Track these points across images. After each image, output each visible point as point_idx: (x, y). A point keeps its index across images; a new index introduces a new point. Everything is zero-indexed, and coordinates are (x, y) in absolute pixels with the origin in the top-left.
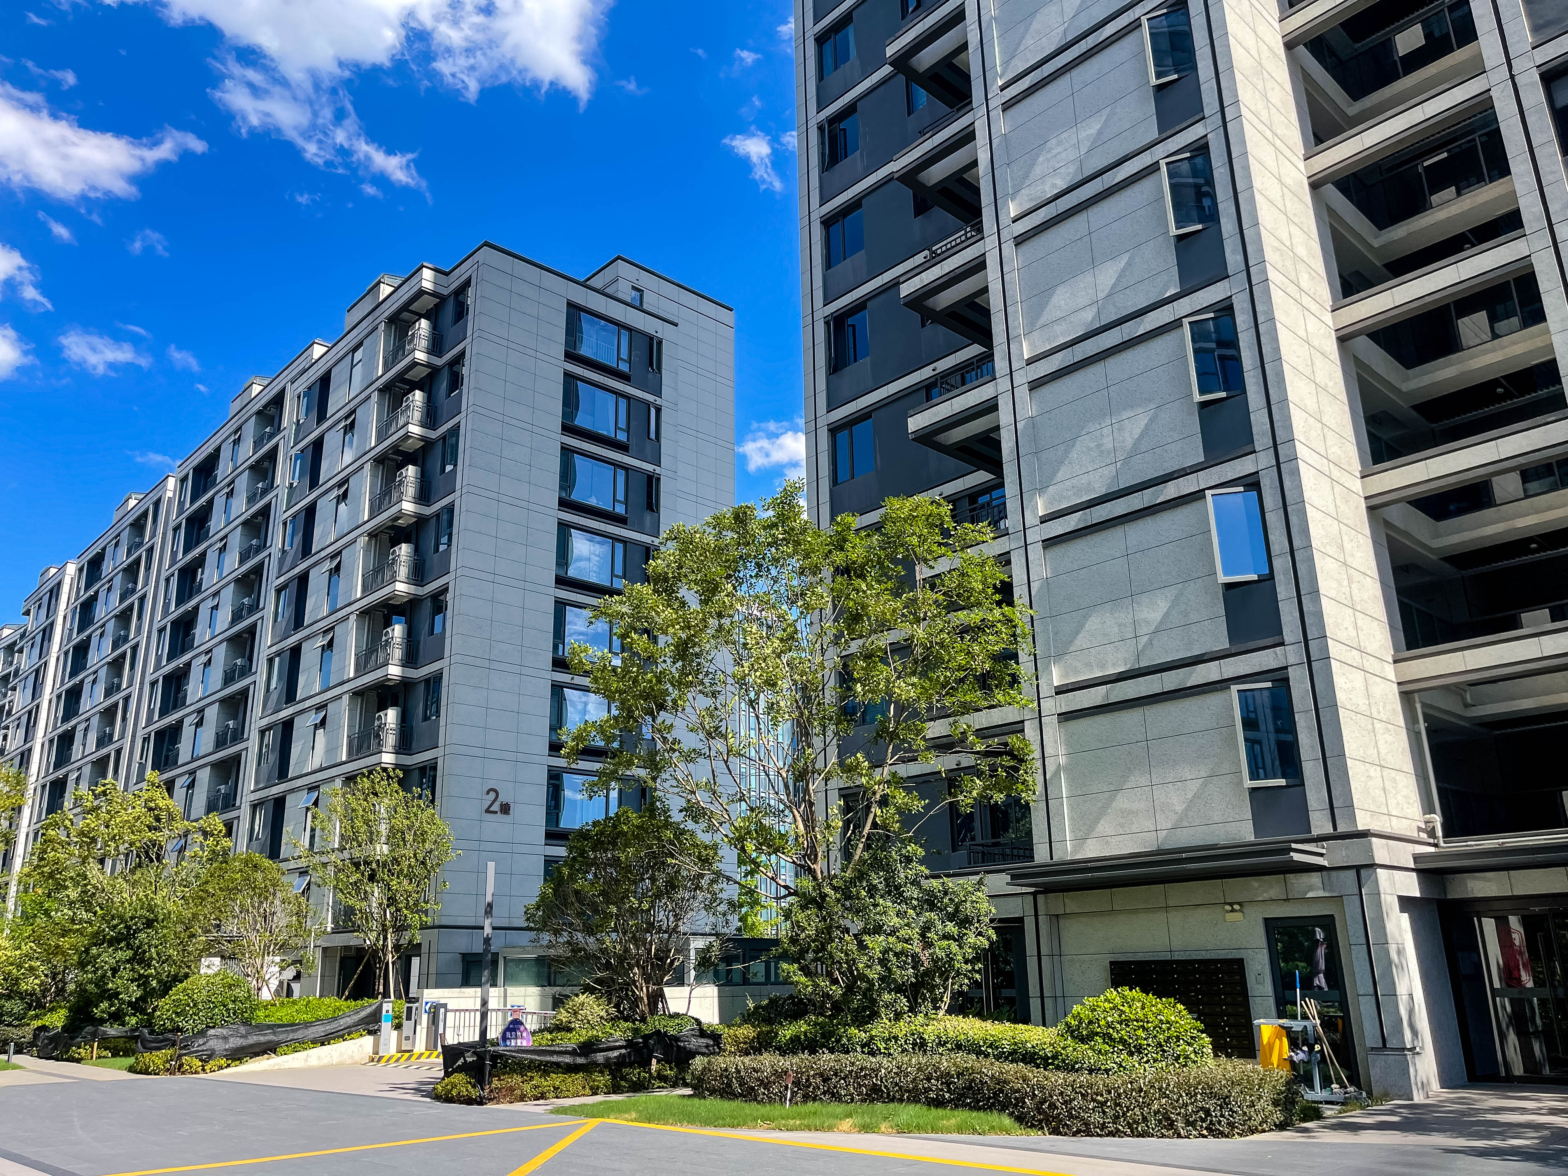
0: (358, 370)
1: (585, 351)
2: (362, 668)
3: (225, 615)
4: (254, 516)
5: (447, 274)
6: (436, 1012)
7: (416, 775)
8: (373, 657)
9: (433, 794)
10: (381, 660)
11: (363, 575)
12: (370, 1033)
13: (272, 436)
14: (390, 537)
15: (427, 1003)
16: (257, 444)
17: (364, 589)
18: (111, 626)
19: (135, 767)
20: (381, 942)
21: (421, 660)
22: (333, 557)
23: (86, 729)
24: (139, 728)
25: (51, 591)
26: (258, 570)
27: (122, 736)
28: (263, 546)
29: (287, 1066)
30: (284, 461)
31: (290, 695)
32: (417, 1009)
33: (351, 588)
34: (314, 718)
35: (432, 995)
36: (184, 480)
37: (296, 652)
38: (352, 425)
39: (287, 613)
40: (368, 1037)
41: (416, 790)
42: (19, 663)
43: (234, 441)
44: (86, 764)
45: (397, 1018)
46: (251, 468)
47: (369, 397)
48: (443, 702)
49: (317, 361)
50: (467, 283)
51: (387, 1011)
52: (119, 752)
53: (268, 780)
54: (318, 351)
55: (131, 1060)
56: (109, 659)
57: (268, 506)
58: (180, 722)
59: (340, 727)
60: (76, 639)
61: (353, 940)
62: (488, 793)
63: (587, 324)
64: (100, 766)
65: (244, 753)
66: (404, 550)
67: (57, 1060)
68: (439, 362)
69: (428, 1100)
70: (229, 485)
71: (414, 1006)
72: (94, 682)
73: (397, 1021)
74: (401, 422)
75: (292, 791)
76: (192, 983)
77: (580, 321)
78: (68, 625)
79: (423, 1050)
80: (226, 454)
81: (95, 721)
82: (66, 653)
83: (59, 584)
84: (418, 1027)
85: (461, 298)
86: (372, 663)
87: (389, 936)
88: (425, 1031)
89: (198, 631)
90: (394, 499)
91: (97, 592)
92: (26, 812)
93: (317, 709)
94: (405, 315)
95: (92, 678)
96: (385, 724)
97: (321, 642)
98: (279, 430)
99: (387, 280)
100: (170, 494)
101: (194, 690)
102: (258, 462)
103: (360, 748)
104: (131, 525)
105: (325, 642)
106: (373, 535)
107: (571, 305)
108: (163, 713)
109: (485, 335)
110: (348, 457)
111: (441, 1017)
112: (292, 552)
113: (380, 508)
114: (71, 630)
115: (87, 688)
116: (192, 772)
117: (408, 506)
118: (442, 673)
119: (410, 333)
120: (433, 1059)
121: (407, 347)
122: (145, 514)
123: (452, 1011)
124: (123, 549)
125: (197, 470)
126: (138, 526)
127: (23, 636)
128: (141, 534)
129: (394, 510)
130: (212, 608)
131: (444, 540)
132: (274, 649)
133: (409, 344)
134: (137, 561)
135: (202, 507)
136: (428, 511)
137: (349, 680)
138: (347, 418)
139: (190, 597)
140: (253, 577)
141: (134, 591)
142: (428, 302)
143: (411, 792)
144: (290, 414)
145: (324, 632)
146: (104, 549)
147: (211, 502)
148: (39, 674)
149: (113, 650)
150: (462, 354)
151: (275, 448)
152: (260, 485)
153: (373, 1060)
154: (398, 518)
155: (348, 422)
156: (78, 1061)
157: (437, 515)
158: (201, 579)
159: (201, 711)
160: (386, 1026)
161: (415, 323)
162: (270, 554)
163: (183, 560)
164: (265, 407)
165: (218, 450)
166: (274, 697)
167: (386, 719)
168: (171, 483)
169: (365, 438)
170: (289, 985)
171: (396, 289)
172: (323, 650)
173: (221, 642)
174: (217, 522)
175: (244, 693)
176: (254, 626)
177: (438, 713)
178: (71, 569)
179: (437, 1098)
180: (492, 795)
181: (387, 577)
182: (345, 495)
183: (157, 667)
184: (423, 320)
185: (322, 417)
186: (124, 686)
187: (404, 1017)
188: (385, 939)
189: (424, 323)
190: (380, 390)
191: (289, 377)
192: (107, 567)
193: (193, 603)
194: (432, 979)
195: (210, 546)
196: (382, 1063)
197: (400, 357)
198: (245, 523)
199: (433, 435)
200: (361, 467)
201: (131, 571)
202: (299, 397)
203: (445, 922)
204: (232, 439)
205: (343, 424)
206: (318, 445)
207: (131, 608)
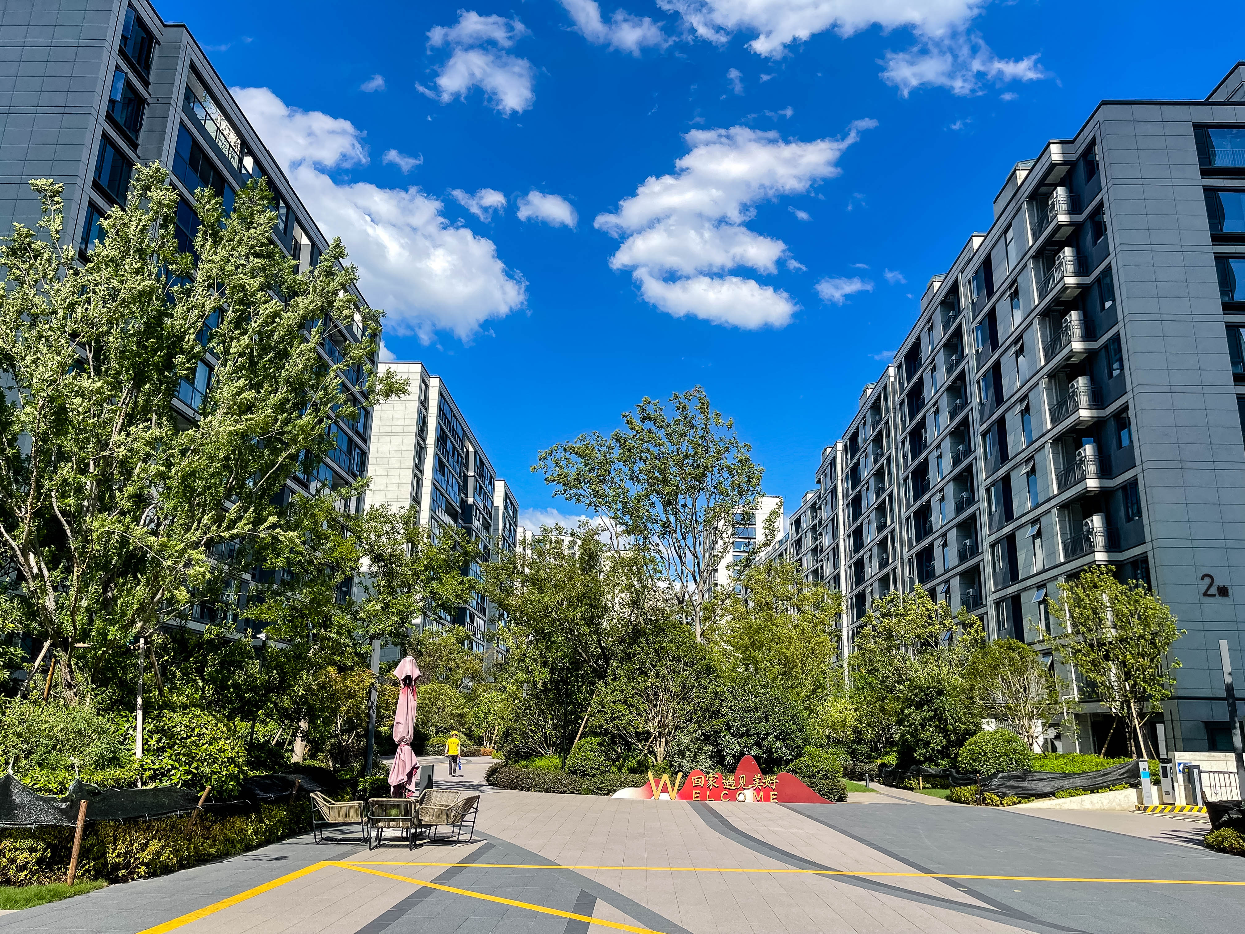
0: (1012, 247)
1: (1220, 162)
2: (1063, 485)
3: (947, 461)
4: (954, 382)
5: (1072, 142)
6: (1189, 772)
7: (1129, 568)
8: (1072, 474)
9: (1149, 582)
10: (1078, 476)
11: (1050, 410)
12: (1133, 786)
13: (955, 318)
14: (1067, 374)
15: (1180, 764)
16: (946, 327)
17: (1053, 420)
18: (872, 482)
19: (907, 580)
20: (1126, 710)
21: (1115, 471)
22: (1022, 400)
23: (870, 557)
24: (905, 553)
25: (830, 464)
26: (965, 422)
27: (894, 559)
28: (965, 404)
29: (1066, 807)
30: (968, 335)
31: (1008, 515)
32: (1171, 768)
33: (1042, 422)
34: (1031, 531)
35: (1182, 757)
36: (899, 367)
37: (1006, 480)
38: (1016, 292)
39: (993, 452)
40: (1131, 789)
41: (1132, 582)
42: (821, 515)
43: (929, 329)
44: (875, 581)
45: (1154, 775)
46: (945, 346)
47: (1025, 265)
48: (1143, 503)
49: (977, 250)
50: (1093, 142)
51: (1144, 769)
52: (894, 570)
53: (1004, 583)
54: (977, 242)
55: (948, 792)
56: (875, 506)
57: (963, 372)
58: (931, 545)
59: (1053, 535)
60: (852, 494)
61: (1100, 708)
62: (1203, 578)
63: (1216, 138)
64: (884, 581)
65: (981, 563)
66: (1081, 382)
67: (897, 787)
68: (1080, 218)
69: (1201, 848)
70: (931, 363)
71: (1169, 766)
72: (869, 523)
73: (1154, 778)
74: (1057, 279)
75: (1025, 589)
76: (980, 738)
77: (1209, 137)
78: (845, 486)
79: (1184, 803)
80: (924, 341)
81: (875, 550)
82: (848, 505)
83: (834, 458)
84: (1176, 784)
85: (1089, 158)
86: (1071, 478)
87: (1132, 705)
88: (1182, 788)
89: (931, 476)
90: (1064, 342)
91: (859, 460)
92: (844, 617)
93: (1032, 523)
94: (1043, 189)
95: (867, 520)
96: (1093, 528)
97: (1024, 470)
98: (959, 312)
99: (1021, 166)
100: (892, 379)
101: (937, 520)
102: (949, 340)
103: (1074, 552)
104: (871, 407)
105: (1028, 469)
106: (1051, 376)
107: (1198, 127)
108: (919, 539)
109: (1117, 181)
110: (1018, 317)
111: (1196, 777)
112: (988, 404)
113: (1053, 352)
114: (848, 489)
115: (865, 527)
116: (947, 581)
117: (1077, 345)
118: (1137, 479)
119: (1050, 203)
120: (1195, 812)
121: (1050, 215)
122: (879, 398)
123: (1205, 772)
124: (869, 426)
125: (907, 357)
126: (876, 407)
127: (819, 498)
128: (879, 413)
129: (1066, 351)
130: (938, 457)
131: (1116, 366)
132: (989, 481)
133: (1051, 212)
134: (880, 432)
135: (916, 383)
136: (1096, 345)
137: (1054, 497)
138: (1010, 287)
139: (921, 452)
140: (962, 428)
141: (882, 455)
142: (1061, 171)
143: (1127, 584)
144: (965, 298)
145: (1026, 461)
146: (857, 428)
147: (921, 378)
148: (834, 521)
149: (877, 499)
150: (1101, 204)
151: (960, 326)
152: (954, 357)
153: (1139, 809)
154: (1071, 357)
155: (1012, 290)
156: (911, 789)
157: (1106, 346)
158: (926, 437)
159: (944, 535)
160: (1146, 781)
161: (1052, 193)
162: (972, 408)
163: (911, 425)
164: (946, 297)
165: (918, 339)
166: (996, 518)
167: (1093, 524)
168: (892, 371)
169: (1030, 299)
170: (1052, 743)
171: (1031, 171)
172: (1028, 476)
173: (949, 482)
174: (928, 393)
175: (973, 517)
176: (970, 466)
177: (1139, 513)
178: (840, 446)
179: (1210, 847)
180: (1207, 581)
181: (1071, 407)
182: (1022, 350)
183: (908, 507)
184: (1059, 188)
185: (990, 292)
186: (889, 523)
187: (1161, 774)
188: (1129, 707)
189: (1060, 190)
190: (1033, 257)
191: (959, 269)
192: (862, 441)
193: (923, 456)
194: (1180, 743)
195: (927, 411)
196: (1148, 812)
197: (1045, 225)
198: (949, 389)
199: (1088, 280)
200: (1031, 323)
201: (878, 441)
202: (969, 282)
203: (1181, 693)
204: (927, 327)
205: (1008, 293)
206: (992, 315)
207: (882, 466)
